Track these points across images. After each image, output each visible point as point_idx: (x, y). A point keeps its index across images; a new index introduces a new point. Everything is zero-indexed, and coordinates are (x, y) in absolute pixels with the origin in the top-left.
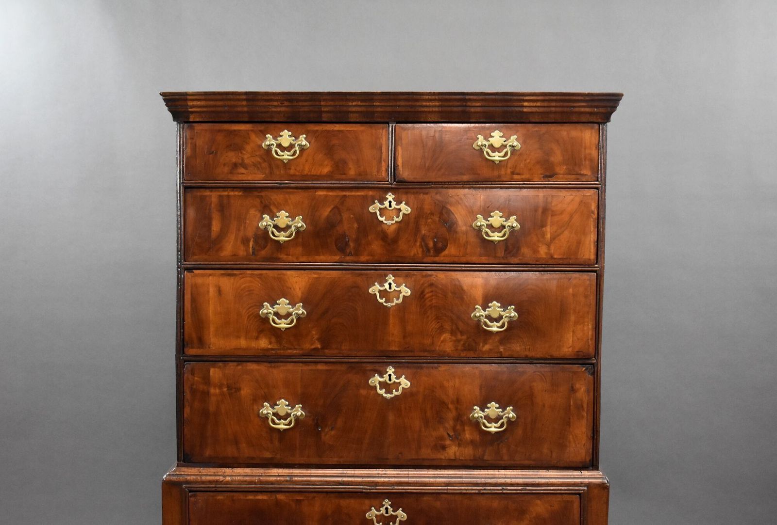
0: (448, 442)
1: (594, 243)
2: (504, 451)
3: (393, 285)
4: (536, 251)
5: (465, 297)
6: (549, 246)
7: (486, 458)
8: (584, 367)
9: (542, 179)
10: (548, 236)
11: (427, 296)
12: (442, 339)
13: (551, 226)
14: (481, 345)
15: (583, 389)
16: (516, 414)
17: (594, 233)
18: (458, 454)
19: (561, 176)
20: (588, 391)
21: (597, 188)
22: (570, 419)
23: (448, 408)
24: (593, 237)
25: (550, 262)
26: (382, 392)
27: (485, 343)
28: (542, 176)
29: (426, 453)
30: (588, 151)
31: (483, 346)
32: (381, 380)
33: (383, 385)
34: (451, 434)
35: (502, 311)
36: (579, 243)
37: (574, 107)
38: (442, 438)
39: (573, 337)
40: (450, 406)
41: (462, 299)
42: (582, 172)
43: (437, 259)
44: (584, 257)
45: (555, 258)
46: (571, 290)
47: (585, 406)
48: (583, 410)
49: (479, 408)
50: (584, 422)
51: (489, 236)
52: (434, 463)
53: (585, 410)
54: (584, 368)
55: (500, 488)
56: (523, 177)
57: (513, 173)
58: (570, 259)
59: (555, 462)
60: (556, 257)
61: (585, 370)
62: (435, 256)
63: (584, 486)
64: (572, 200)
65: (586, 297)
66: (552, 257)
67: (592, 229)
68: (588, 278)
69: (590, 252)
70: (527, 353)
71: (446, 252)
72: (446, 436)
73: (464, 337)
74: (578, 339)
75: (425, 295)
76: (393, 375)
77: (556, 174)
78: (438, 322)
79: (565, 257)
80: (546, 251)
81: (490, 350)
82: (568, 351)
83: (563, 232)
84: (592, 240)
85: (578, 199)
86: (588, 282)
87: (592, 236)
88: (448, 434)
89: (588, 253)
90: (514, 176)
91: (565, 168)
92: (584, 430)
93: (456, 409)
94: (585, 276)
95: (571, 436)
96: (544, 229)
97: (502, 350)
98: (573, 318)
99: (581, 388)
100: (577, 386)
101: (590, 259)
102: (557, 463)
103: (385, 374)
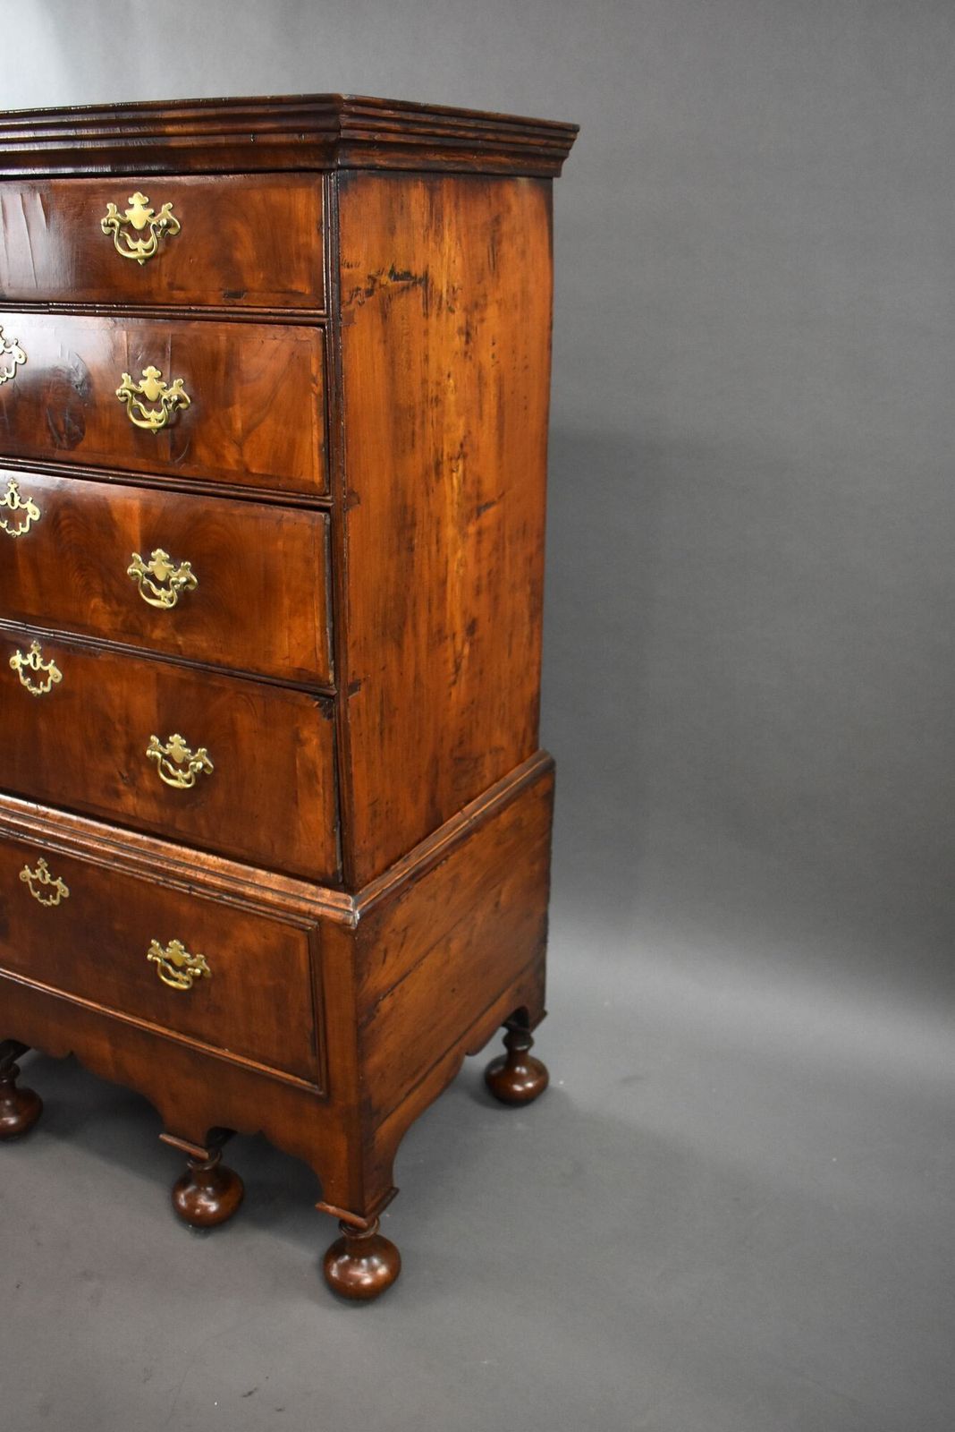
0: (122, 787)
1: (320, 449)
2: (202, 822)
3: (17, 498)
4: (219, 457)
5: (117, 534)
6: (240, 445)
7: (178, 826)
8: (316, 700)
9: (223, 301)
10: (239, 425)
11: (63, 523)
12: (92, 606)
13: (241, 406)
14: (149, 627)
15: (315, 741)
16: (213, 764)
17: (318, 426)
18: (138, 808)
19: (256, 294)
20: (323, 747)
21: (322, 325)
22: (296, 792)
23: (115, 729)
24: (315, 435)
25: (246, 480)
26: (26, 682)
27: (154, 626)
28: (222, 293)
29: (96, 797)
30: (303, 239)
31: (152, 631)
32: (25, 662)
33: (28, 670)
34: (125, 775)
35: (171, 569)
36: (292, 445)
37: (256, 132)
38: (112, 778)
39: (289, 639)
40: (118, 727)
41: (112, 536)
42: (294, 287)
43: (73, 455)
44: (302, 478)
45: (253, 474)
46: (280, 544)
47: (320, 774)
48: (318, 783)
49: (158, 741)
50: (320, 803)
51: (142, 418)
52: (108, 815)
53: (321, 780)
54: (317, 703)
55: (188, 886)
56: (190, 295)
57: (171, 286)
58: (279, 478)
59: (281, 861)
60: (254, 470)
61: (317, 706)
62: (69, 450)
63: (314, 920)
64: (277, 350)
65: (308, 561)
66: (247, 472)
67: (315, 417)
68: (310, 522)
69: (313, 466)
70: (219, 656)
71: (84, 444)
72: (118, 776)
73: (124, 609)
74: (299, 644)
75: (59, 523)
76: (38, 656)
77: (247, 291)
78: (82, 576)
79: (270, 473)
80: (237, 457)
81: (164, 639)
82: (284, 665)
83: (261, 421)
84: (315, 441)
85: (285, 349)
86: (308, 532)
87: (315, 433)
88: (120, 773)
89: (311, 468)
90: (174, 292)
91: (262, 276)
92: (320, 817)
93: (127, 734)
94: (305, 517)
95: (300, 824)
96: (231, 409)
97: (180, 643)
98: (286, 602)
99: (311, 740)
100: (305, 734)
101: (313, 483)
102: (282, 863)
103: (29, 653)
